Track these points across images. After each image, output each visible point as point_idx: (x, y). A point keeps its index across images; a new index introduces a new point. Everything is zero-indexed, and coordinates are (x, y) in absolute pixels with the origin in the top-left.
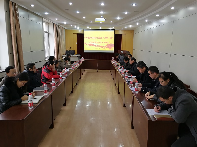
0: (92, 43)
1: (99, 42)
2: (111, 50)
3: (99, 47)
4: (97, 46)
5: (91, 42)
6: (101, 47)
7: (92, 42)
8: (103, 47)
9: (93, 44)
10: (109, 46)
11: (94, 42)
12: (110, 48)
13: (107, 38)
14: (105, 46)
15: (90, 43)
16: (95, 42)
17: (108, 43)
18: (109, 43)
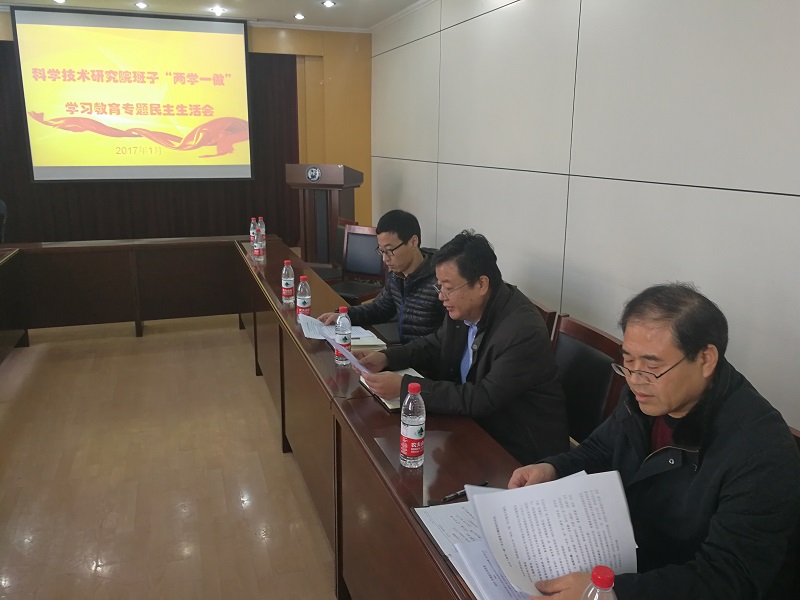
0: (85, 115)
1: (142, 109)
2: (236, 158)
3: (144, 141)
4: (128, 134)
5: (80, 109)
6: (164, 138)
7: (87, 107)
8: (178, 139)
9: (94, 116)
10: (215, 133)
11: (101, 108)
12: (225, 150)
13: (193, 78)
14: (190, 137)
15: (76, 115)
16: (114, 108)
17: (208, 110)
18: (217, 115)
